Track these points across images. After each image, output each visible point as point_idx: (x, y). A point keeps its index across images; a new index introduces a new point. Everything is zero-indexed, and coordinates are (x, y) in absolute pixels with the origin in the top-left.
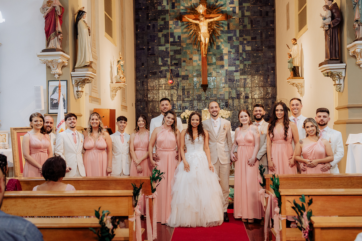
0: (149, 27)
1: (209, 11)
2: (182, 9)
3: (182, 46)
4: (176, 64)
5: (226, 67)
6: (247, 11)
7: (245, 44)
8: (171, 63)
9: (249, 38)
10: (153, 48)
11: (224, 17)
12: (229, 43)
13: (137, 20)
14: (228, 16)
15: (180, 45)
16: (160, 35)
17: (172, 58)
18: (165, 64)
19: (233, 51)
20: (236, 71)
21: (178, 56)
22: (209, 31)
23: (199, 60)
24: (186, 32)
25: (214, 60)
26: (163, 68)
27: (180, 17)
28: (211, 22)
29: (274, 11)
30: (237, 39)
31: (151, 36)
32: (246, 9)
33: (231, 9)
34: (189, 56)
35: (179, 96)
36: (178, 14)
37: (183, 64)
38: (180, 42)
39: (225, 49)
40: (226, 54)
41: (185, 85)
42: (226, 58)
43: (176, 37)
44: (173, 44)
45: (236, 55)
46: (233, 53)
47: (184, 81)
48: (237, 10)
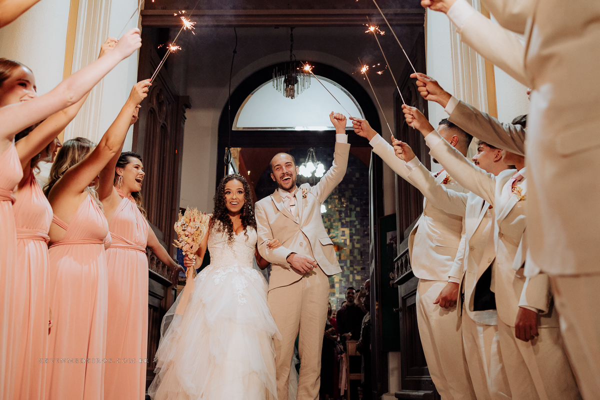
5: (337, 295)
6: (357, 243)
7: (355, 274)
9: (359, 268)
14: (339, 247)
19: (344, 279)
30: (348, 269)
32: (356, 240)
33: (343, 241)
40: (337, 282)
42: (337, 286)
45: (347, 283)
46: (344, 282)
48: (348, 242)
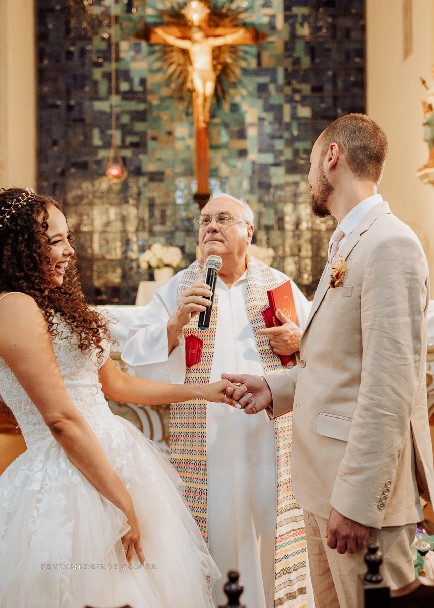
0: (70, 54)
1: (214, 21)
2: (151, 16)
3: (150, 104)
4: (135, 145)
5: (253, 155)
6: (302, 24)
7: (297, 102)
8: (123, 141)
9: (306, 88)
10: (80, 104)
11: (248, 36)
12: (259, 97)
13: (41, 37)
14: (258, 35)
15: (144, 100)
16: (97, 74)
17: (126, 130)
18: (107, 145)
19: (270, 117)
20: (276, 164)
21: (139, 126)
22: (214, 68)
23: (191, 136)
24: (159, 70)
25: (224, 137)
26: (102, 154)
27: (145, 33)
28: (219, 48)
29: (363, 29)
30: (280, 90)
31: (75, 77)
33: (266, 20)
34: (166, 127)
35: (141, 220)
36: (140, 27)
37: (151, 144)
38: (145, 91)
39: (251, 111)
40: (252, 125)
41: (155, 194)
42: (252, 132)
43: (136, 81)
44: (128, 96)
45: (276, 126)
46: (271, 123)
47: (154, 185)
48: (280, 23)
